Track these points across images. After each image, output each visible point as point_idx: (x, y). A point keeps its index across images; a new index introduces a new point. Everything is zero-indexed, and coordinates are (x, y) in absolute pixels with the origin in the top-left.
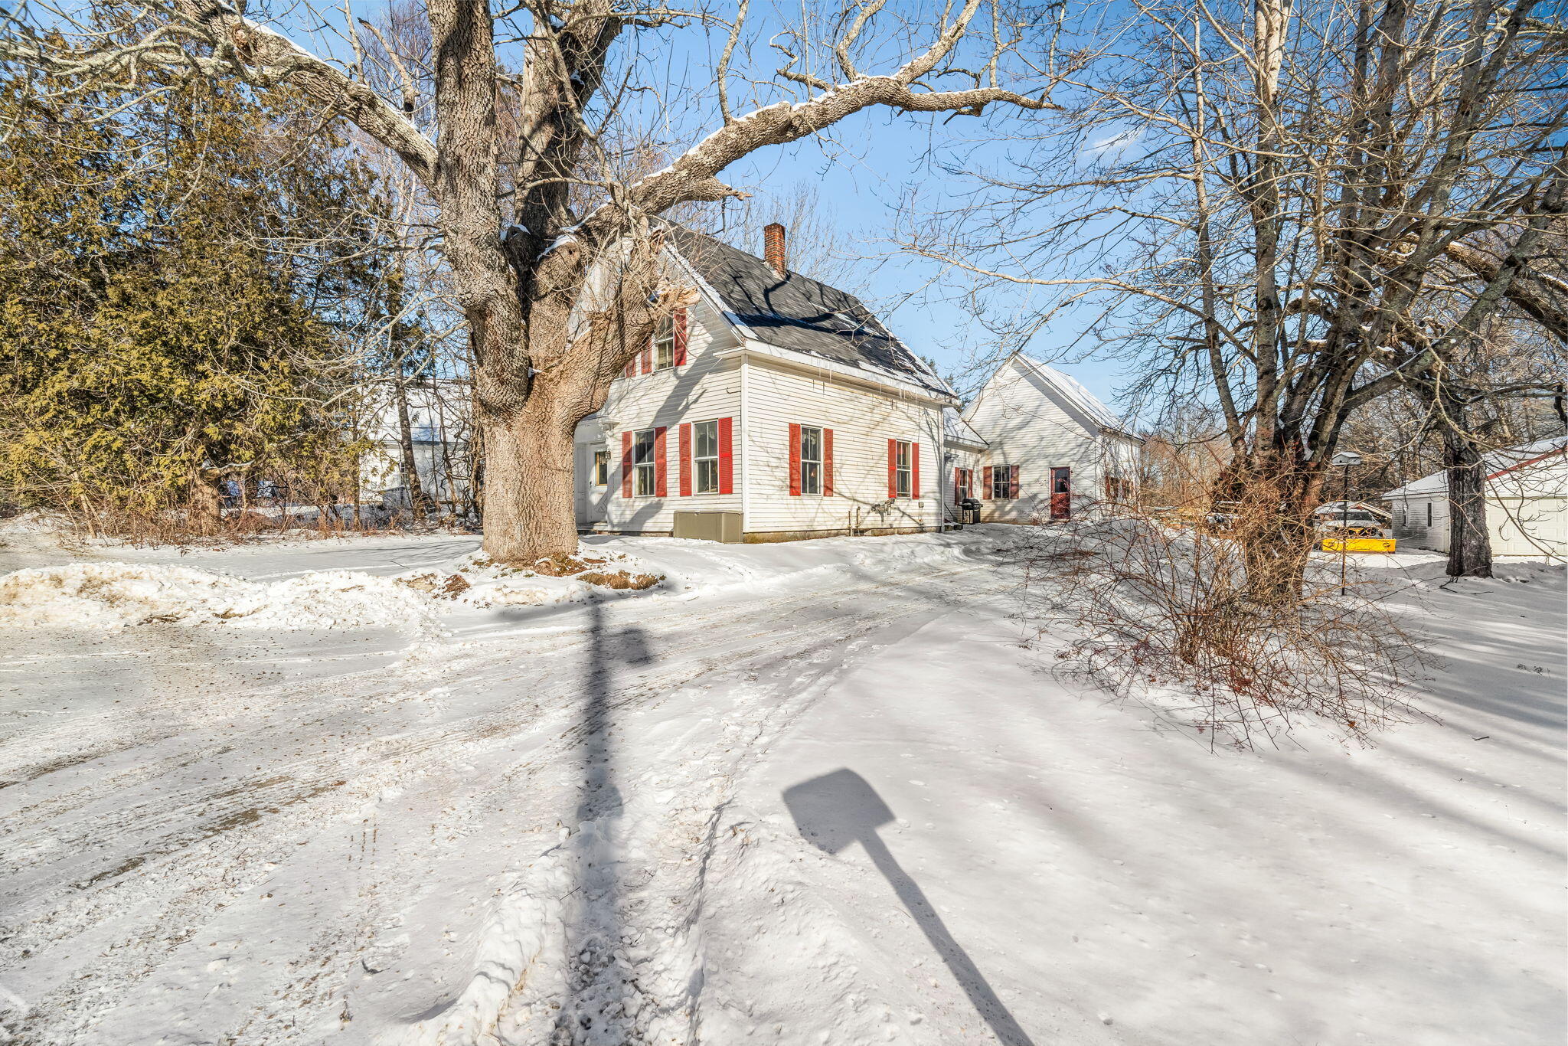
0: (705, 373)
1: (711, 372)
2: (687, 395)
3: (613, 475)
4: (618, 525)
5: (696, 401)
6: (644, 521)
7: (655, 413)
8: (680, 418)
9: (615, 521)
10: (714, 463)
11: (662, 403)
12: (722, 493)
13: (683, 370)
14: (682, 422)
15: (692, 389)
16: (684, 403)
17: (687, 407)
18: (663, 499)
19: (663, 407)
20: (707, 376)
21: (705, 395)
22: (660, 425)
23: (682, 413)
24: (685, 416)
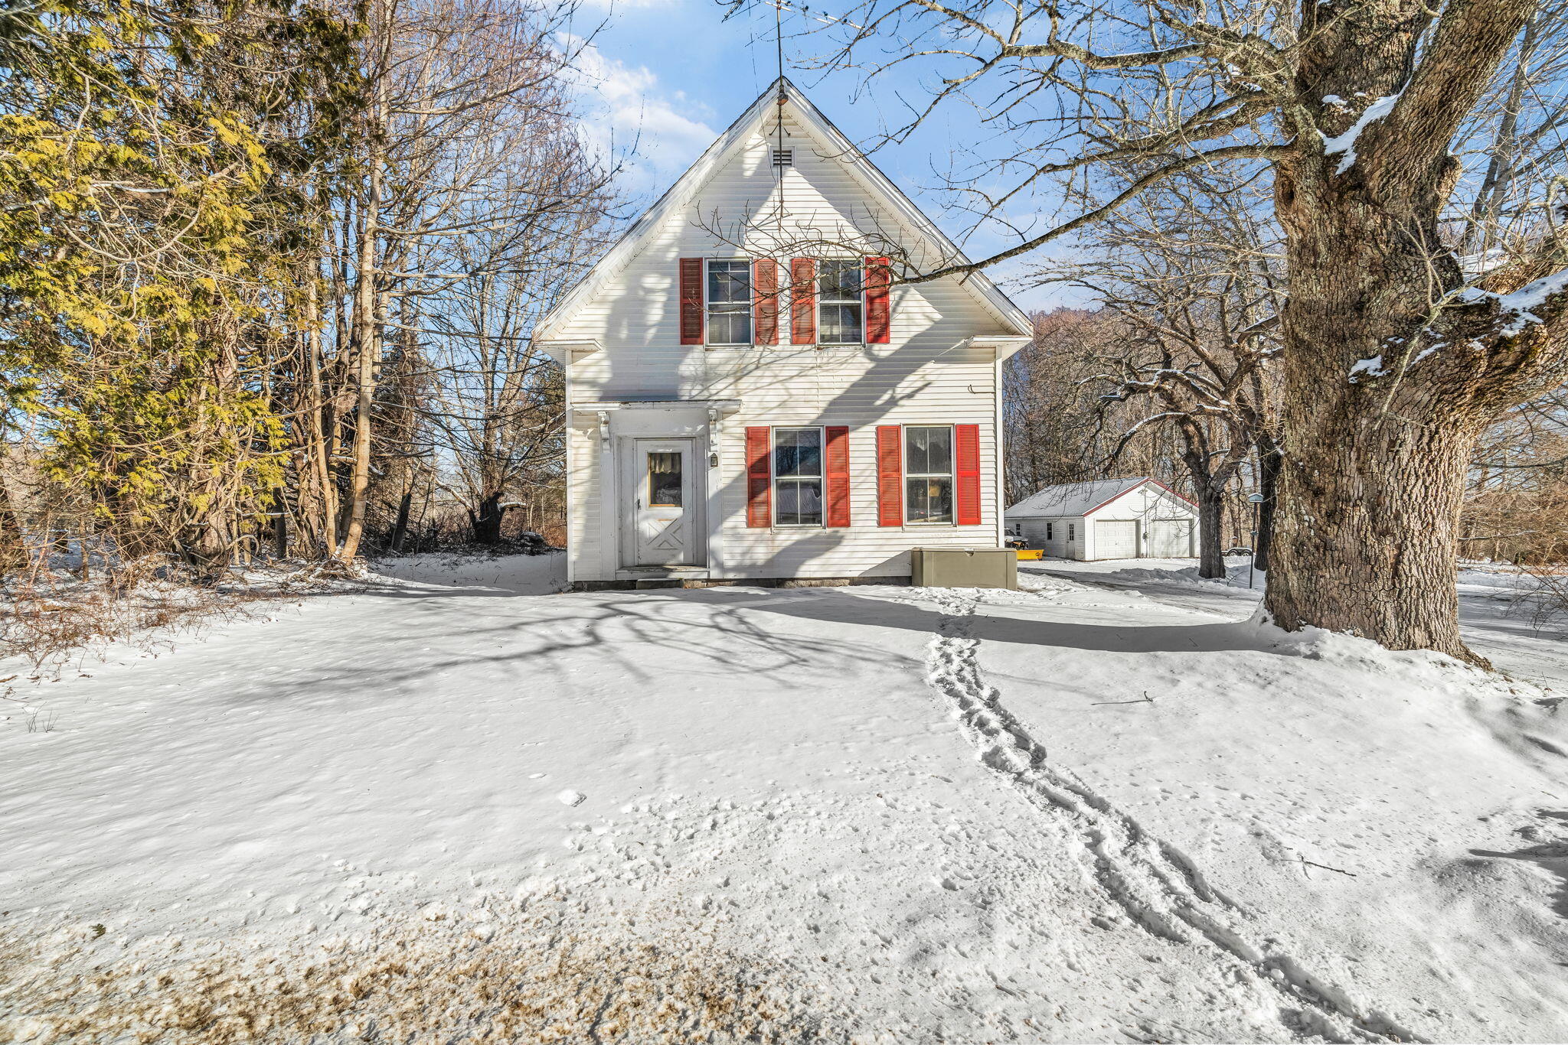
0: (928, 360)
1: (938, 361)
2: (893, 386)
3: (721, 493)
4: (735, 569)
5: (910, 396)
6: (802, 563)
7: (824, 405)
8: (879, 417)
9: (730, 563)
10: (945, 486)
11: (839, 392)
12: (962, 522)
13: (882, 350)
14: (881, 422)
15: (902, 379)
16: (886, 397)
17: (893, 402)
18: (842, 530)
19: (841, 397)
20: (931, 365)
21: (927, 390)
22: (835, 422)
23: (884, 410)
24: (888, 415)
